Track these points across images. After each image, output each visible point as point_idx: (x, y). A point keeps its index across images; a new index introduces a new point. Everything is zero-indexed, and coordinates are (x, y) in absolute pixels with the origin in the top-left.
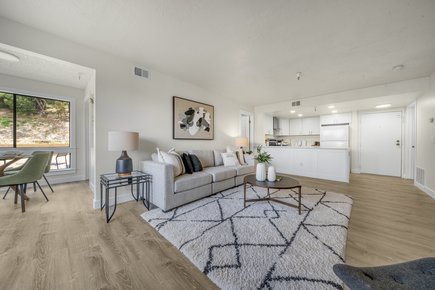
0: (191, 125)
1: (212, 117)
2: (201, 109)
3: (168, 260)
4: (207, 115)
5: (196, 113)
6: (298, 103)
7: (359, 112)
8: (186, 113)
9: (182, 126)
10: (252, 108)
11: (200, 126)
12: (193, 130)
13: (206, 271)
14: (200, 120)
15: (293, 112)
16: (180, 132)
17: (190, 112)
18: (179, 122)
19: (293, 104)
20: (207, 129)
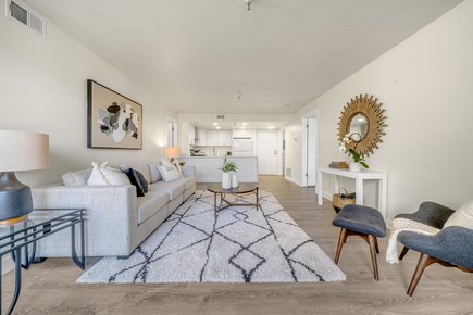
0: (115, 128)
1: (141, 119)
2: (128, 107)
3: (202, 298)
4: (135, 116)
5: (121, 111)
6: (223, 117)
7: (257, 130)
8: (108, 109)
9: (104, 128)
10: (176, 113)
11: (126, 130)
12: (118, 135)
13: (247, 279)
14: (127, 122)
15: (215, 124)
16: (99, 137)
17: (114, 109)
18: (98, 122)
19: (219, 117)
20: (135, 135)
